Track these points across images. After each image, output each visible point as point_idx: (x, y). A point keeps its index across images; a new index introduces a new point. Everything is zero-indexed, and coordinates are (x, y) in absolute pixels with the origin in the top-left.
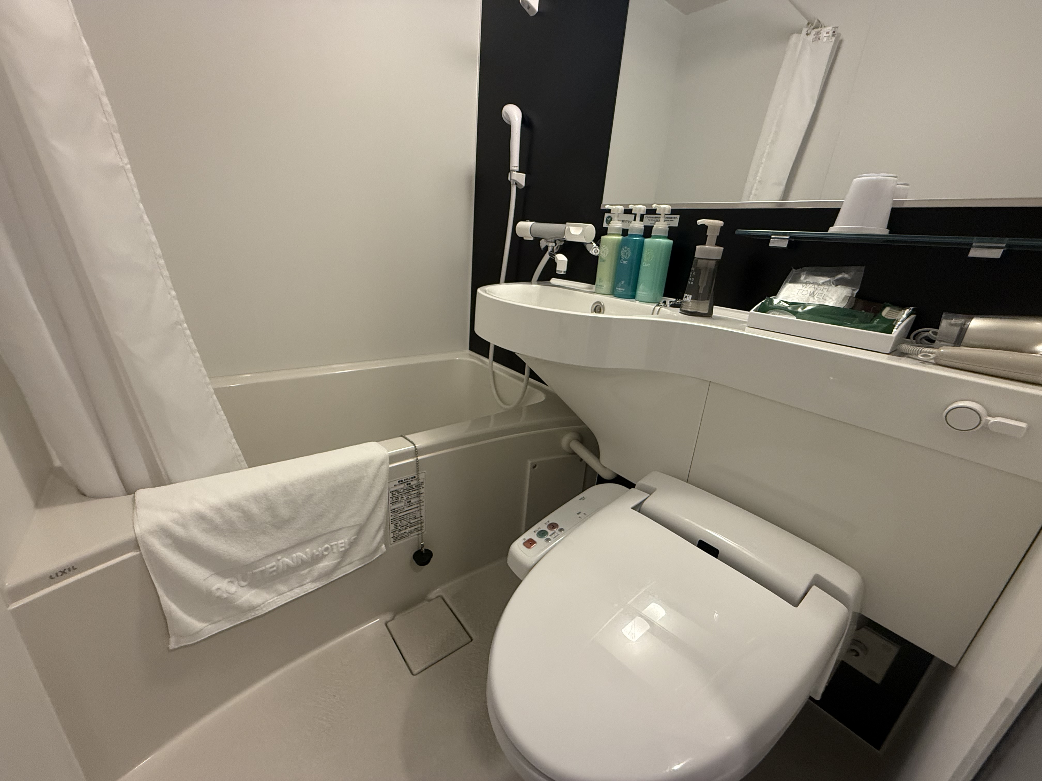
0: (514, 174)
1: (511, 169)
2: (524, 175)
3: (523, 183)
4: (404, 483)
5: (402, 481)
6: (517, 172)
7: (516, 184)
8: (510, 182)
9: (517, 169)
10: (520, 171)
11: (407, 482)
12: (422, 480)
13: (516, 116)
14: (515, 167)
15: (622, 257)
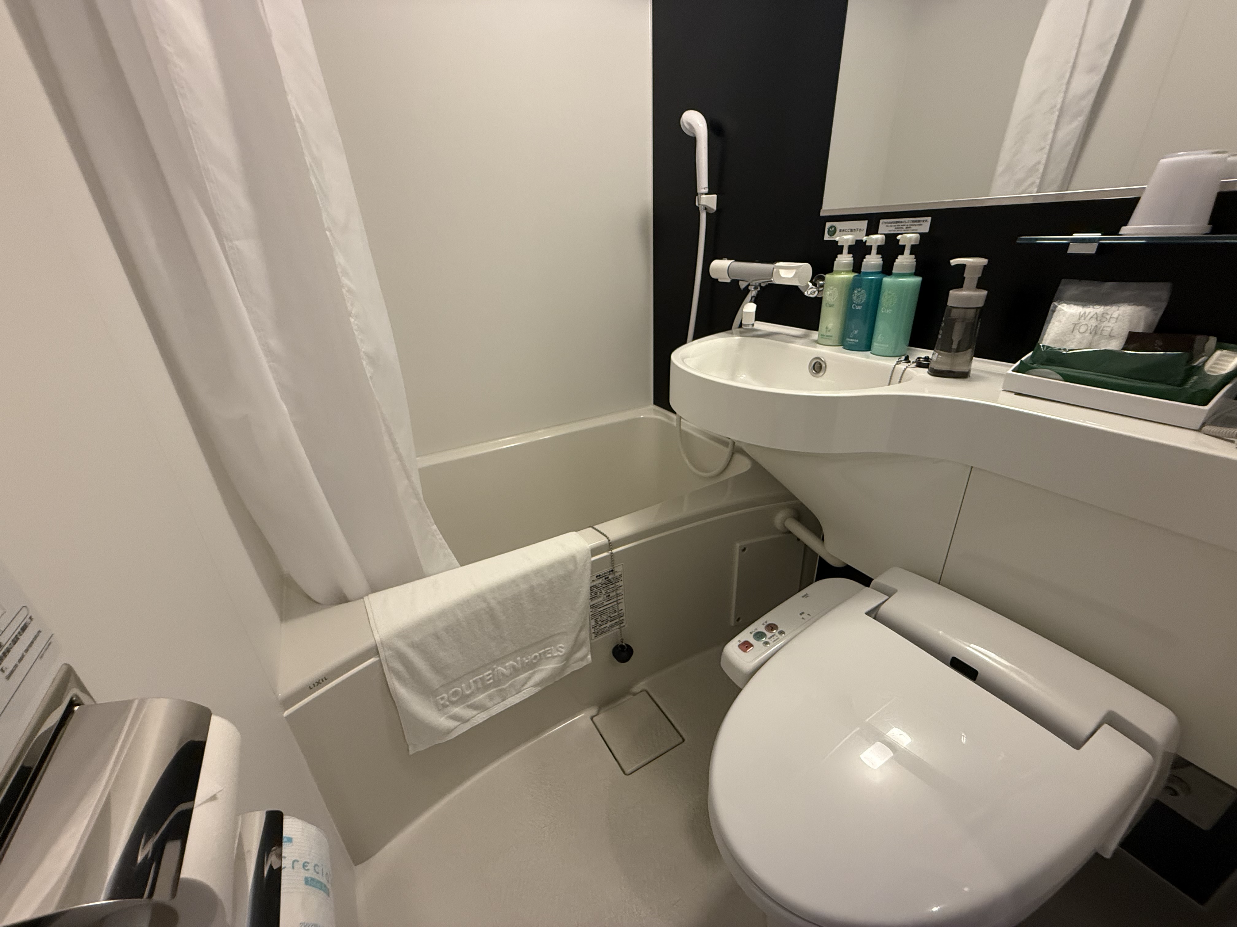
1: (698, 192)
2: (715, 196)
3: (714, 207)
4: (602, 577)
5: (600, 575)
6: (706, 194)
7: (706, 209)
8: (698, 208)
9: (707, 190)
10: (710, 191)
11: (605, 576)
12: (620, 573)
13: (701, 125)
14: (703, 189)
15: (854, 302)
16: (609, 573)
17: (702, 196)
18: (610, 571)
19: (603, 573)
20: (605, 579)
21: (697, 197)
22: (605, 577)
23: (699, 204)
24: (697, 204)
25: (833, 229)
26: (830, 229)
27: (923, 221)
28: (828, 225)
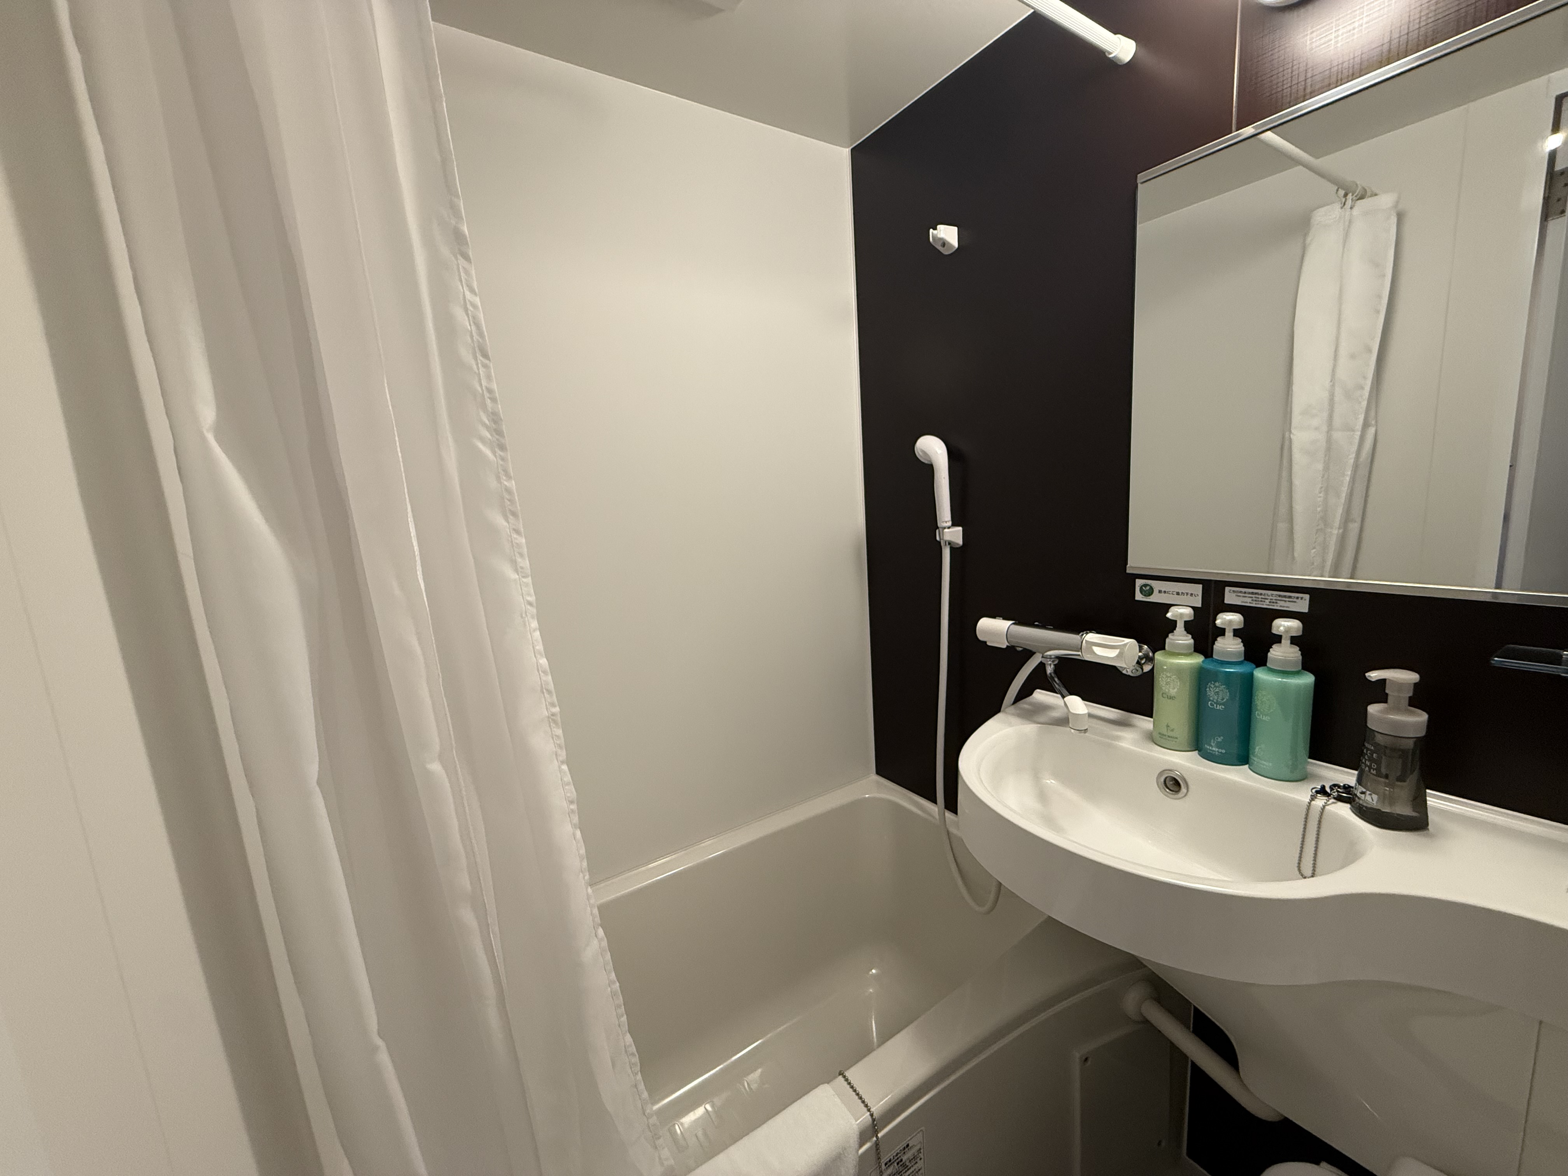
0: (946, 532)
1: (939, 525)
2: (960, 529)
3: (959, 541)
4: (893, 1162)
5: (890, 1161)
6: (949, 528)
7: (949, 544)
8: (940, 543)
9: (950, 524)
10: (954, 524)
11: (895, 1160)
12: (918, 1147)
13: (939, 452)
14: (945, 523)
15: (1211, 698)
16: (903, 1152)
17: (946, 530)
18: (904, 1149)
19: (895, 1154)
20: (898, 1164)
21: (937, 531)
22: (897, 1161)
23: (940, 539)
24: (938, 538)
25: (1148, 588)
26: (1144, 588)
27: (1298, 598)
28: (1139, 582)
